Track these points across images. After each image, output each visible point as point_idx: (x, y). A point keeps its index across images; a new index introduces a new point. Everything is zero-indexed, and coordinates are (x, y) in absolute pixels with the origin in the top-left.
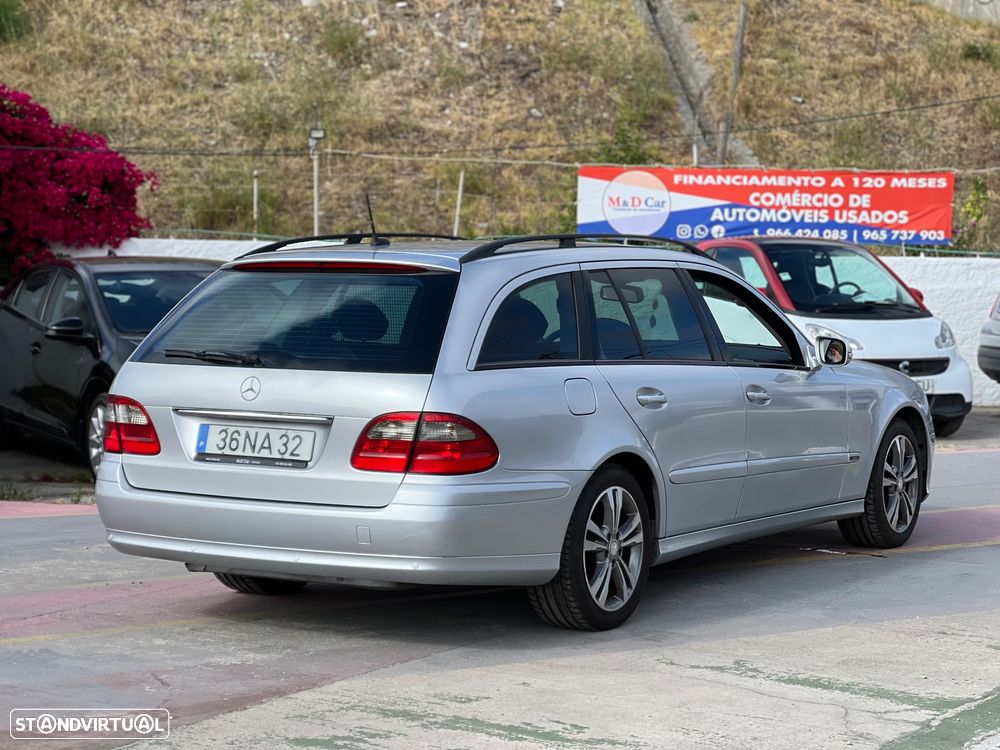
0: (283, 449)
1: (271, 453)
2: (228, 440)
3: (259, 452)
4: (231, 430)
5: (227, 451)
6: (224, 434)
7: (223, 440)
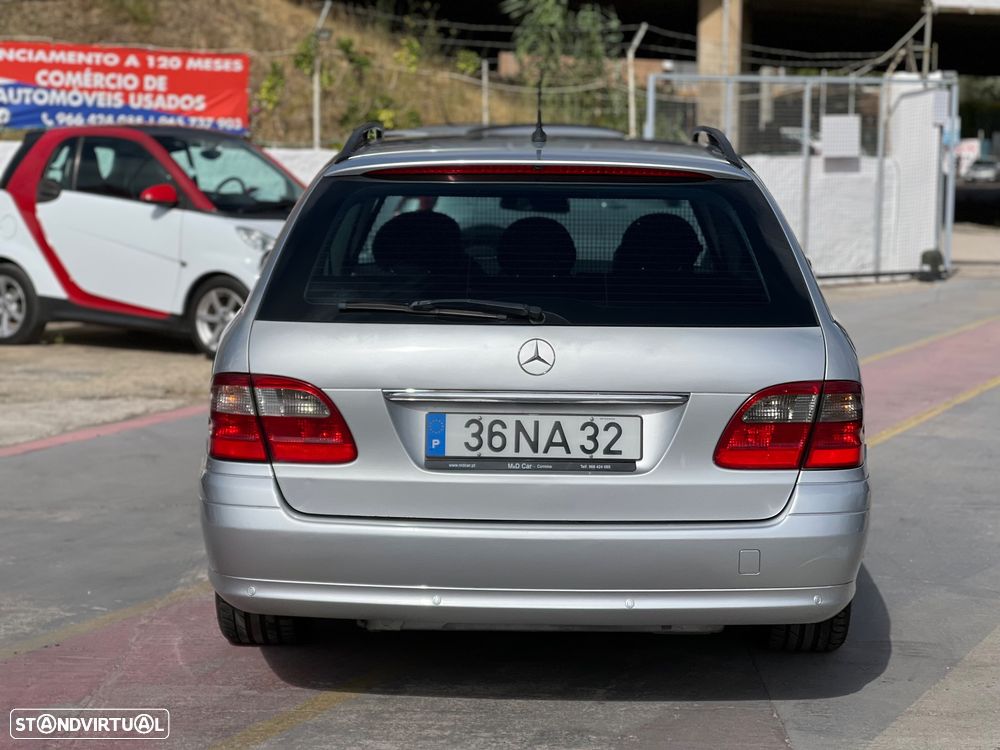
0: (590, 445)
1: (568, 452)
2: (485, 436)
3: (546, 451)
4: (486, 420)
5: (486, 452)
6: (475, 428)
7: (474, 435)
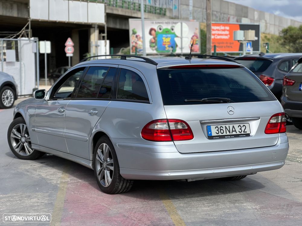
0: (240, 131)
1: (236, 133)
2: (219, 130)
3: (232, 133)
4: (219, 126)
5: (220, 134)
6: (217, 129)
7: (217, 130)
